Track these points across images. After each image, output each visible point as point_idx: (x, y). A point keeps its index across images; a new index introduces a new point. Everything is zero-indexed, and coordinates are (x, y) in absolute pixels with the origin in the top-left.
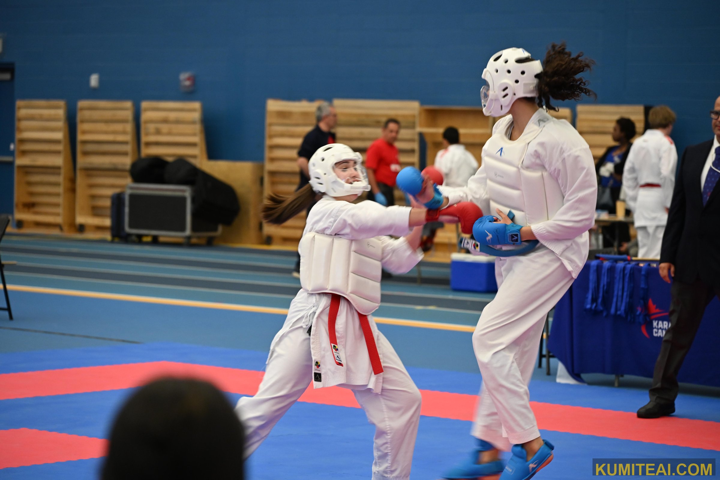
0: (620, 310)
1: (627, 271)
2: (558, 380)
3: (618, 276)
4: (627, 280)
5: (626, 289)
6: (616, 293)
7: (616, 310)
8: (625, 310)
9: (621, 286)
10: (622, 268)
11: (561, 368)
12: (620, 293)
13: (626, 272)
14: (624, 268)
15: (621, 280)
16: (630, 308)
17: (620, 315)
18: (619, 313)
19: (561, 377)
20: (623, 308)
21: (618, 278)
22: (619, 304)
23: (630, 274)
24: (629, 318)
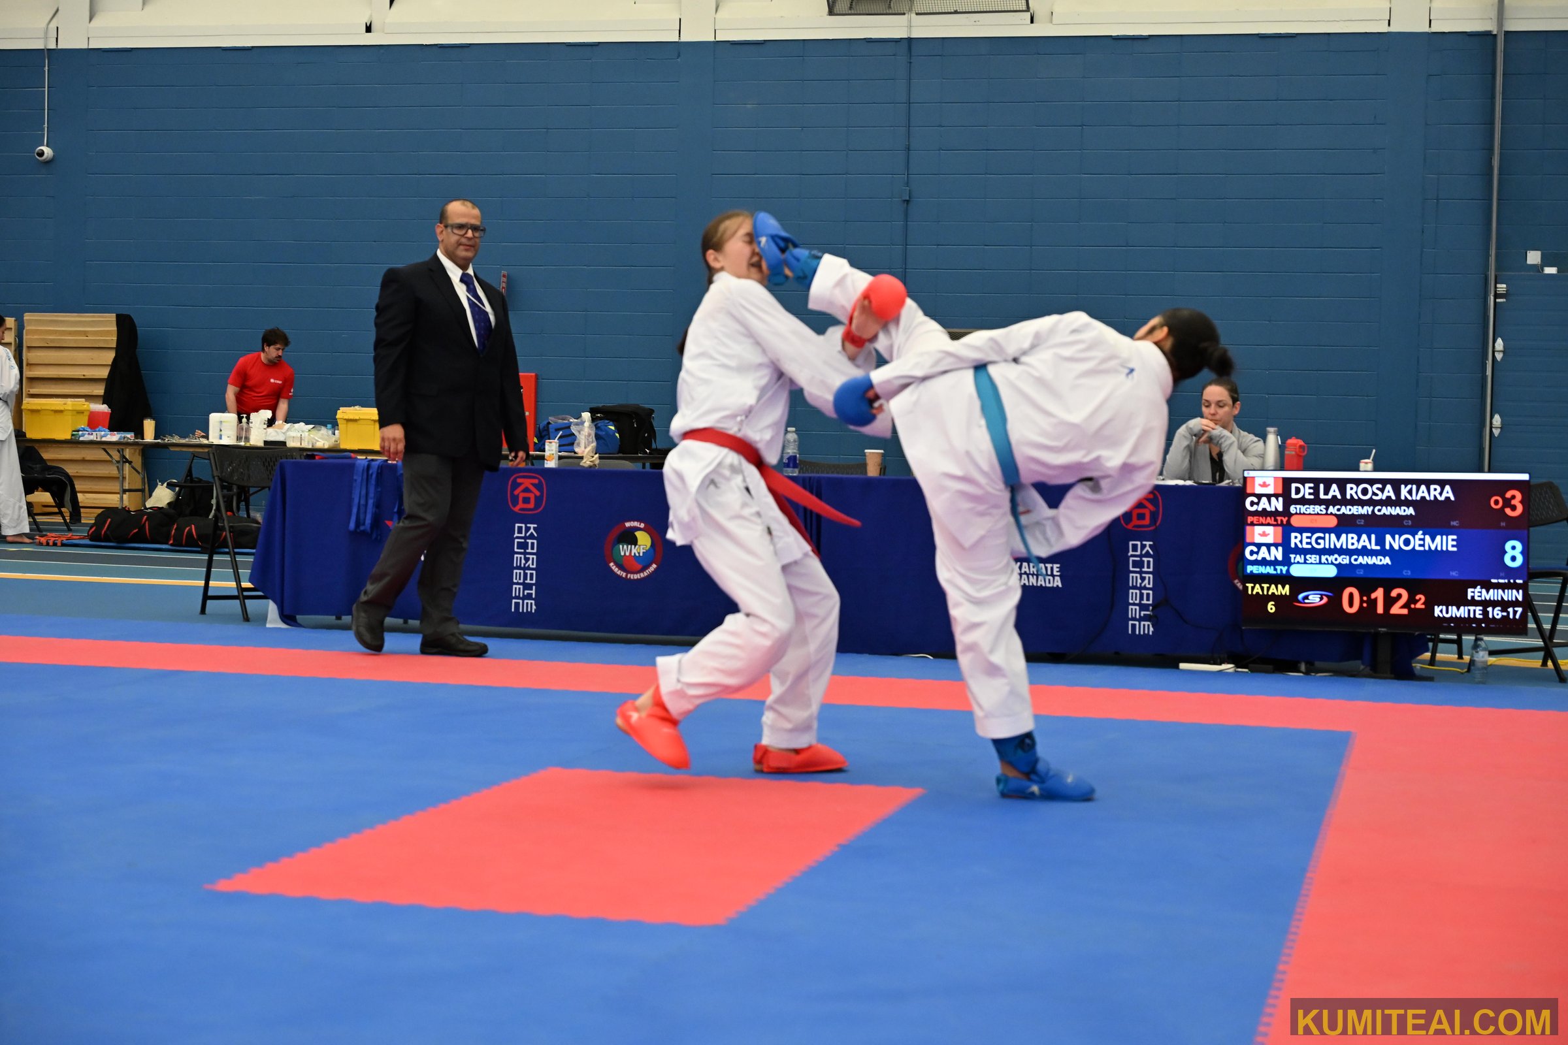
0: (364, 524)
1: (373, 470)
2: (268, 625)
3: (357, 477)
4: (373, 481)
5: (371, 495)
6: (356, 501)
7: (358, 524)
8: (371, 524)
9: (364, 492)
10: (366, 467)
11: (272, 608)
12: (363, 502)
13: (371, 472)
14: (369, 467)
15: (365, 483)
16: (377, 521)
17: (363, 532)
18: (362, 528)
19: (270, 622)
20: (368, 521)
21: (359, 480)
22: (362, 516)
23: (378, 473)
24: (374, 536)
